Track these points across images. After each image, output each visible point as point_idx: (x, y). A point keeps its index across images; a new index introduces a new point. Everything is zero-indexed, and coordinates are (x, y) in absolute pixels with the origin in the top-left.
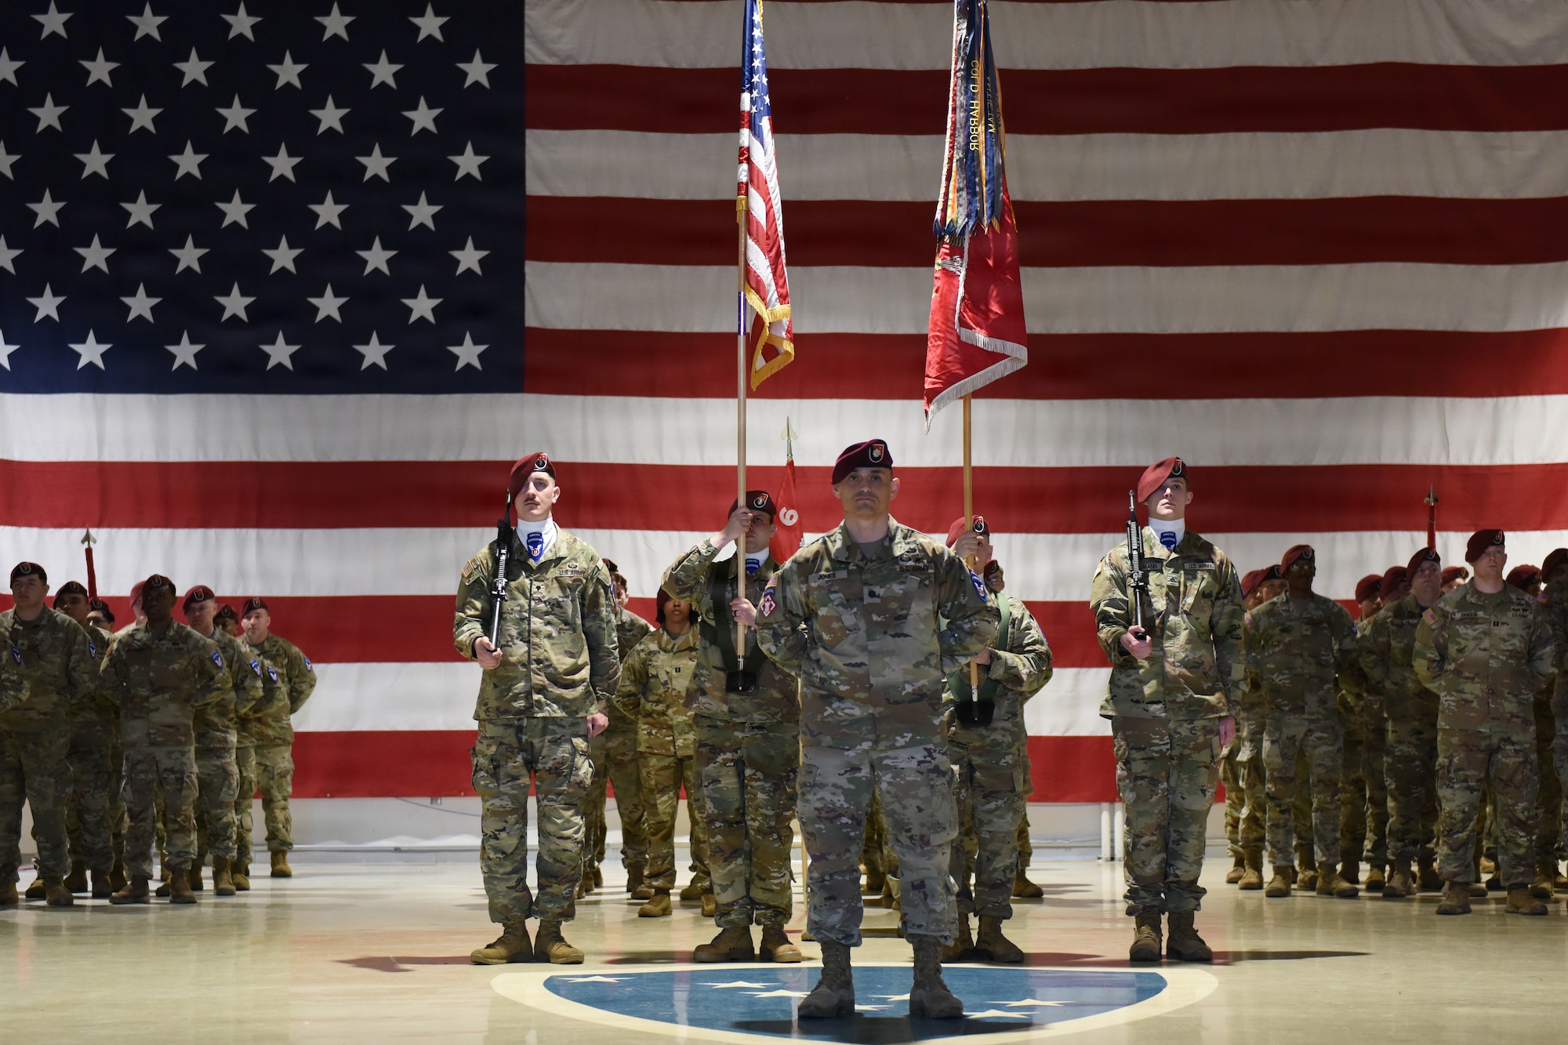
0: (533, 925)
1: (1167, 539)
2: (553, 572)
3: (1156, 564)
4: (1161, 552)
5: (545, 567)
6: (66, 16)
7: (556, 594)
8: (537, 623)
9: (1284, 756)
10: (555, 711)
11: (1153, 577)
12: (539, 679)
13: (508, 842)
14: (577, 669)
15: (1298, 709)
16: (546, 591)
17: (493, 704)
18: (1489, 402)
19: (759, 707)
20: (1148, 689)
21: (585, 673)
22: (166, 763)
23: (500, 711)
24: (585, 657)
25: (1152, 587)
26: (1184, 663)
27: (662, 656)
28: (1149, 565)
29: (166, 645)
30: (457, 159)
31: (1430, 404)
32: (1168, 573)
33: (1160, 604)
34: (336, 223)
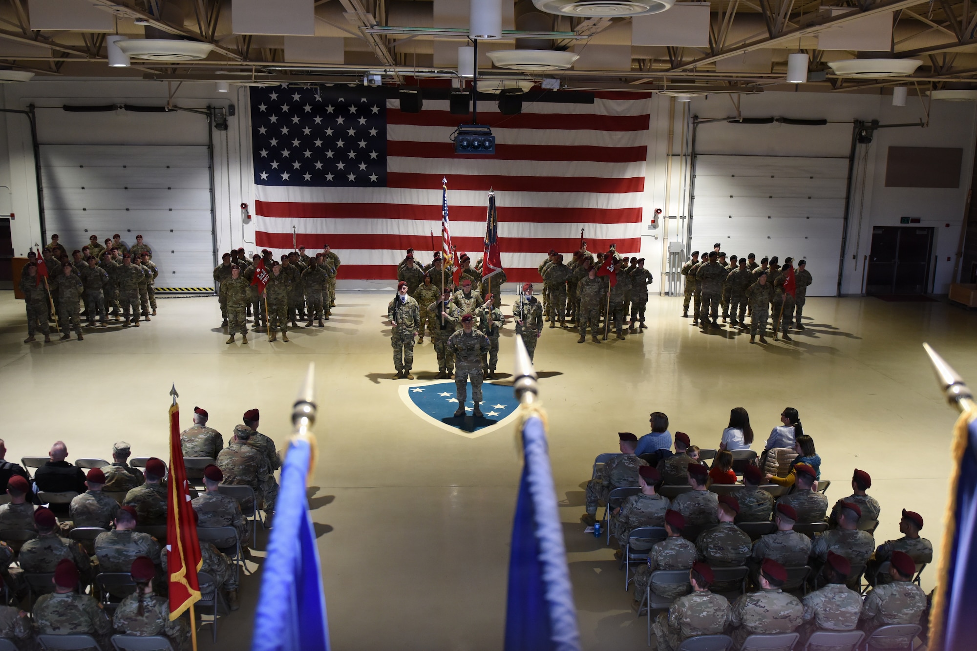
0: (404, 371)
1: (528, 299)
2: (407, 305)
3: (526, 304)
4: (527, 302)
5: (405, 304)
6: (277, 95)
7: (408, 310)
8: (404, 315)
9: (554, 298)
10: (408, 333)
11: (525, 306)
12: (404, 327)
13: (399, 357)
14: (412, 324)
15: (558, 289)
16: (405, 309)
17: (395, 331)
18: (607, 194)
19: (447, 332)
20: (523, 329)
21: (413, 325)
22: (316, 297)
23: (397, 333)
24: (413, 321)
25: (524, 308)
26: (530, 324)
27: (424, 291)
28: (524, 304)
29: (315, 272)
30: (371, 131)
31: (594, 194)
32: (528, 306)
33: (526, 312)
34: (342, 146)
